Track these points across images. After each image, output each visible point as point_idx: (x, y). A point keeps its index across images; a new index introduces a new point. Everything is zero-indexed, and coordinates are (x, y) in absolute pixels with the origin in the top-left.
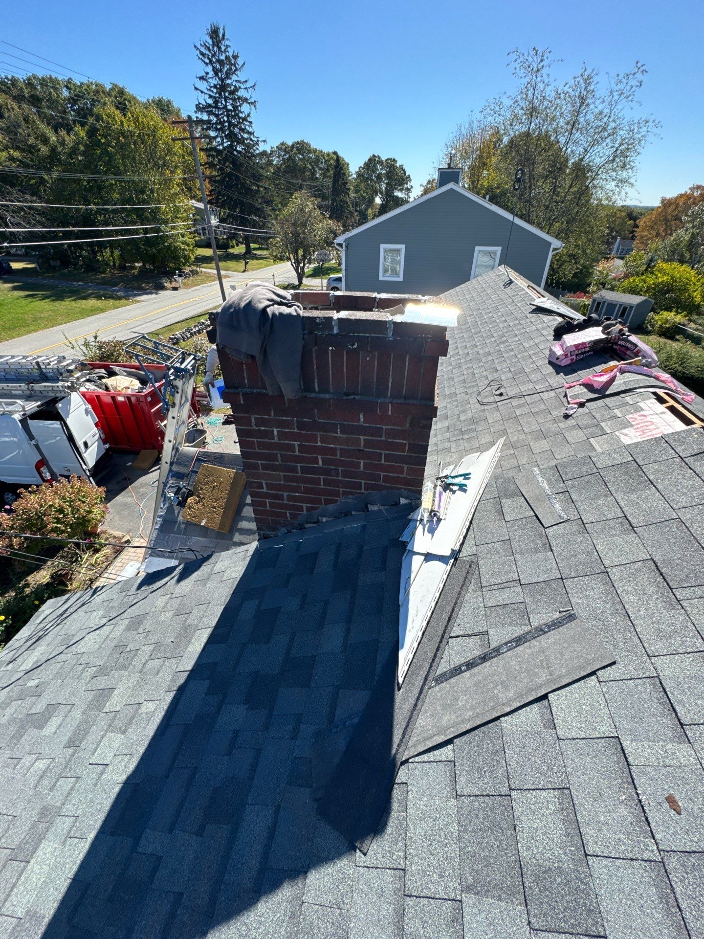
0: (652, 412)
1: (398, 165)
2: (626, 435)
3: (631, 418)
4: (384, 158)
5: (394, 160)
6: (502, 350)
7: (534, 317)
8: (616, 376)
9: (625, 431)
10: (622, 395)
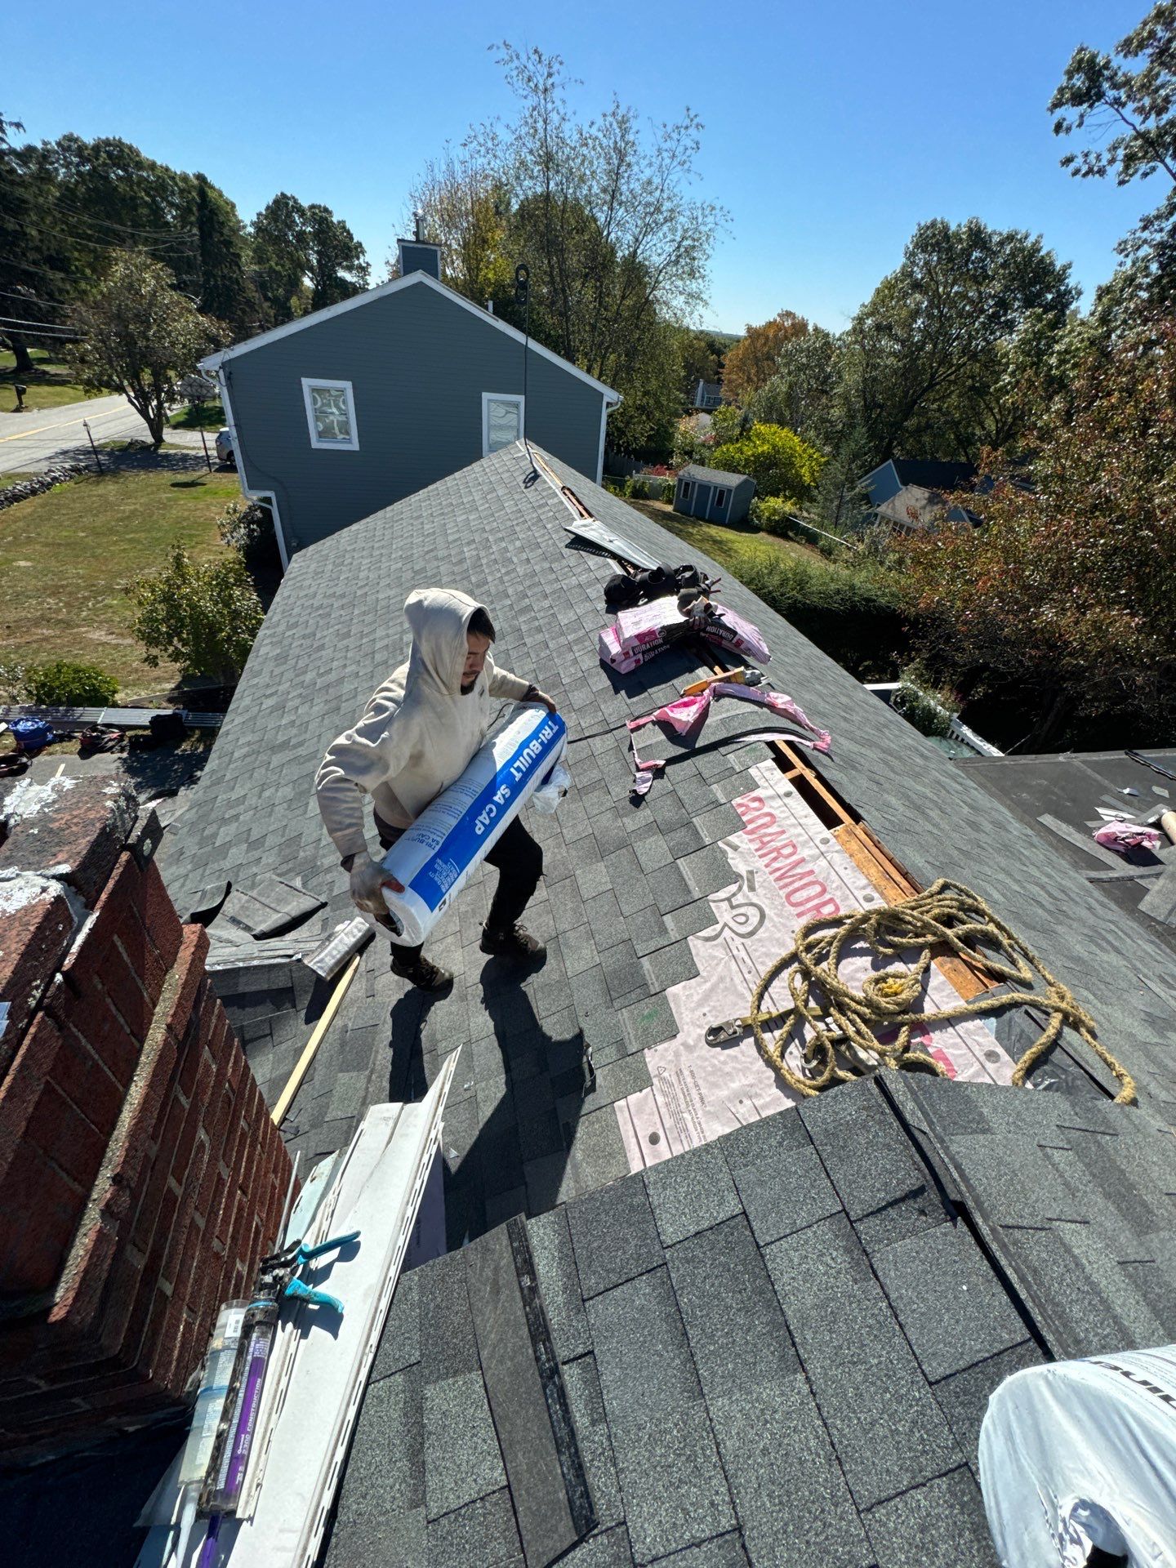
0: (770, 792)
1: (335, 220)
2: (735, 848)
3: (741, 805)
4: (305, 203)
5: (326, 210)
6: (524, 628)
7: (572, 556)
8: (709, 704)
9: (732, 838)
10: (723, 750)
